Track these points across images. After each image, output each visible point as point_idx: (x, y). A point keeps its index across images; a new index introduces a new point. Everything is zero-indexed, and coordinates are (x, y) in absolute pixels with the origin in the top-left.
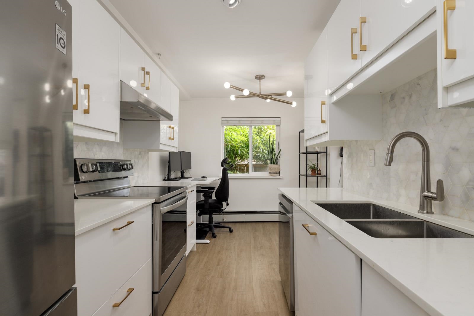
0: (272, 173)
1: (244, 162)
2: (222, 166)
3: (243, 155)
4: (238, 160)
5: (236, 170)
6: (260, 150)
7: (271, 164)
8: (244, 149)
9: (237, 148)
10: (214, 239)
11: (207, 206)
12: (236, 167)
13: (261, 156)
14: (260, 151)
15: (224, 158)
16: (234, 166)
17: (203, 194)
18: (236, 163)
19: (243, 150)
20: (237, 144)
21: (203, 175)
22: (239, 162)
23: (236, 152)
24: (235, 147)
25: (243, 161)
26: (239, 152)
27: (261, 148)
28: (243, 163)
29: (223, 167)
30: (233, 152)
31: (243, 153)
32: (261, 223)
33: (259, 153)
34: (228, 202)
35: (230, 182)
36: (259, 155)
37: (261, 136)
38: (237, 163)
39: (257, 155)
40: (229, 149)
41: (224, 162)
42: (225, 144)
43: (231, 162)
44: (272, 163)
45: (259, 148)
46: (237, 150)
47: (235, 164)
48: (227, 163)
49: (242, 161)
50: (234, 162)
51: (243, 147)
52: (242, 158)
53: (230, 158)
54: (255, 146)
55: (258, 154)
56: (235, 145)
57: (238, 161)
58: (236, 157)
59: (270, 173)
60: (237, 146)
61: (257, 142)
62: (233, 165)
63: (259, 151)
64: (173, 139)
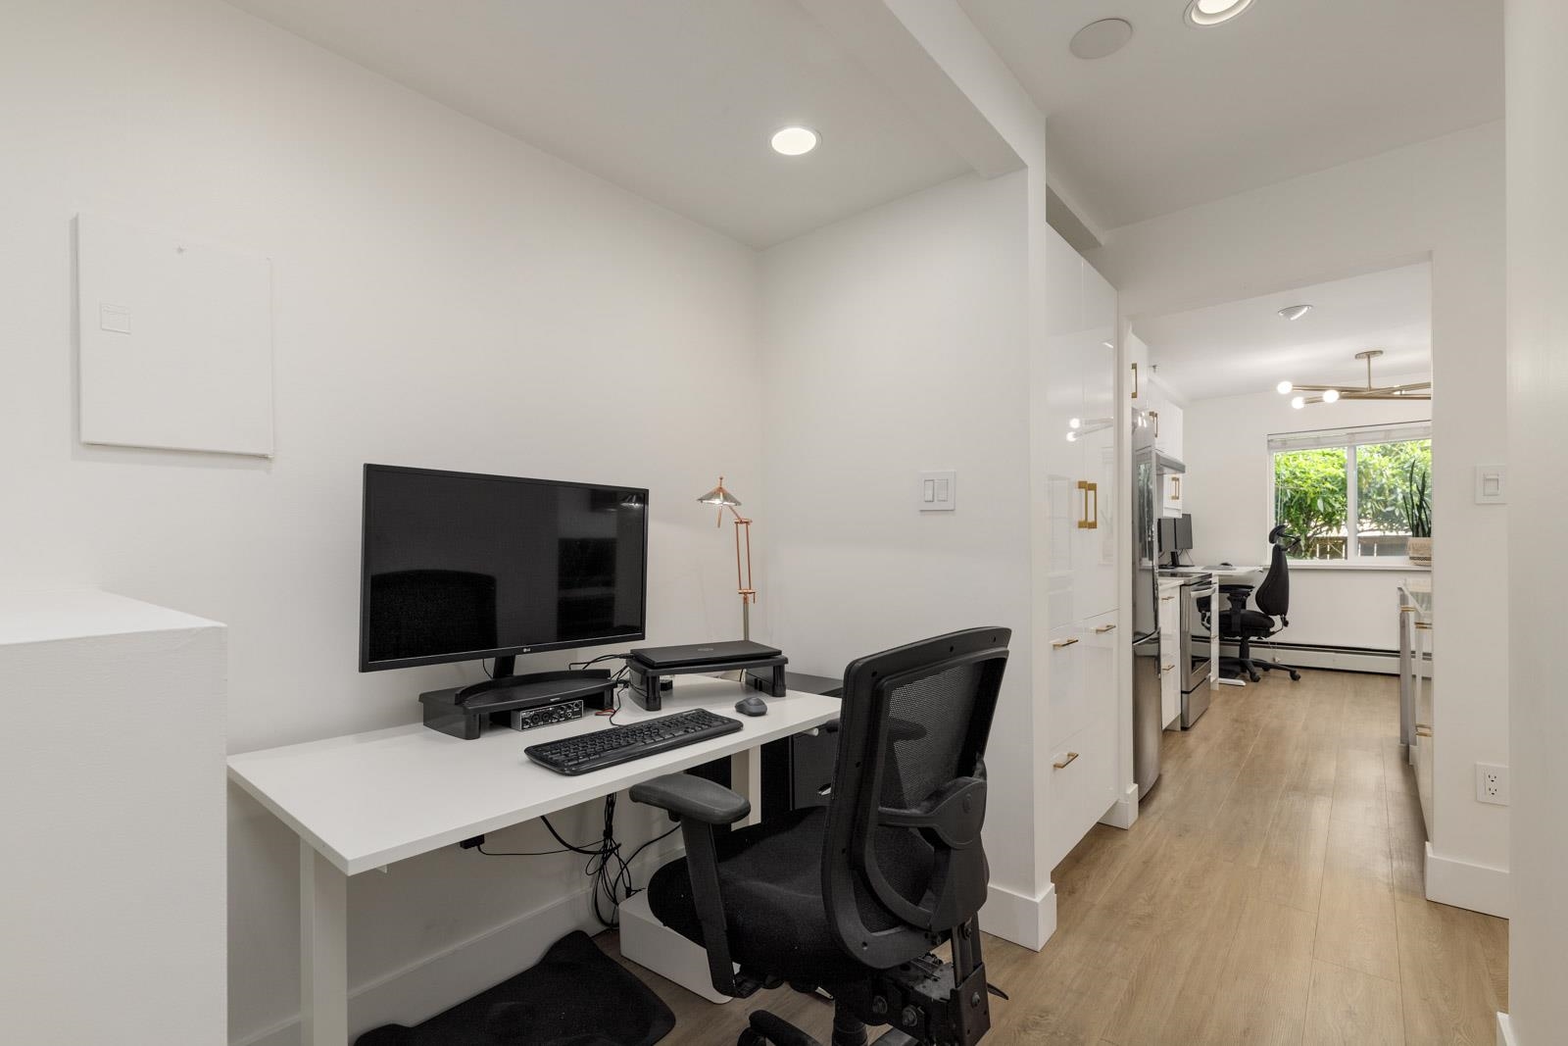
0: (1419, 558)
1: (1339, 532)
2: (1272, 540)
3: (1334, 514)
4: (1316, 526)
5: (1309, 554)
6: (1393, 497)
7: (1417, 536)
8: (1337, 496)
9: (1312, 496)
10: (1254, 684)
11: (1236, 620)
12: (1308, 546)
13: (1397, 514)
14: (1396, 500)
15: (1273, 527)
16: (1302, 543)
17: (1228, 595)
18: (1309, 535)
19: (1332, 501)
20: (1313, 486)
21: (1224, 562)
22: (1321, 532)
23: (1310, 506)
24: (1306, 493)
25: (1335, 529)
26: (1320, 504)
27: (1399, 490)
28: (1334, 533)
29: (1273, 545)
30: (1300, 504)
31: (1333, 507)
32: (1384, 677)
33: (1392, 505)
34: (1288, 617)
35: (1292, 578)
36: (1393, 512)
37: (1403, 456)
38: (1314, 534)
39: (1383, 510)
40: (1287, 499)
41: (1276, 533)
42: (1277, 490)
43: (1292, 532)
44: (1421, 533)
45: (1392, 492)
46: (1314, 500)
47: (1307, 539)
48: (1282, 536)
49: (1330, 529)
50: (1303, 532)
51: (1333, 492)
52: (1330, 519)
53: (1291, 521)
54: (1378, 486)
55: (1389, 509)
56: (1305, 487)
57: (1318, 529)
58: (1309, 519)
59: (1412, 558)
60: (1311, 490)
61: (1382, 474)
62: (1298, 540)
63: (1389, 499)
64: (1178, 498)
